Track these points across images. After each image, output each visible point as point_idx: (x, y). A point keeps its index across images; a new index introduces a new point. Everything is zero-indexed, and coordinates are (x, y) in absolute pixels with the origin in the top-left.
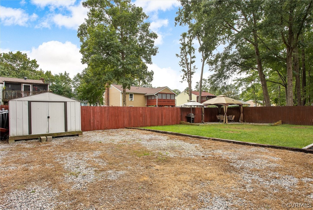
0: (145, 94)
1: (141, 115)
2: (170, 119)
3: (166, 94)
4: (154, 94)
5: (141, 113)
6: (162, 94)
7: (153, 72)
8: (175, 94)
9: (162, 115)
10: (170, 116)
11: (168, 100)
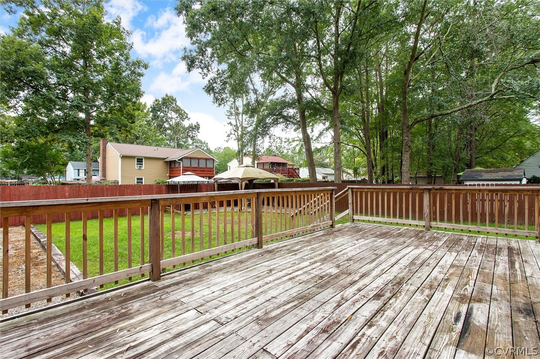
0: (165, 159)
3: (199, 159)
4: (177, 159)
6: (191, 158)
7: (198, 125)
8: (214, 160)
11: (203, 168)
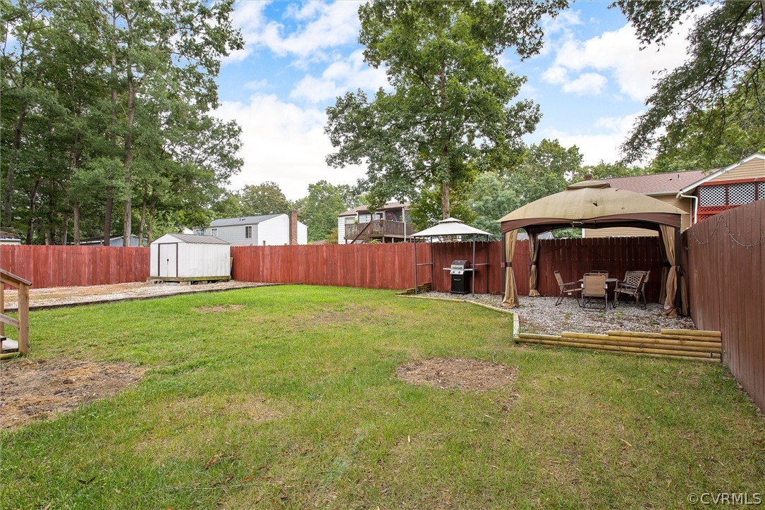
1: (325, 262)
2: (397, 274)
5: (325, 257)
9: (373, 264)
10: (397, 266)
